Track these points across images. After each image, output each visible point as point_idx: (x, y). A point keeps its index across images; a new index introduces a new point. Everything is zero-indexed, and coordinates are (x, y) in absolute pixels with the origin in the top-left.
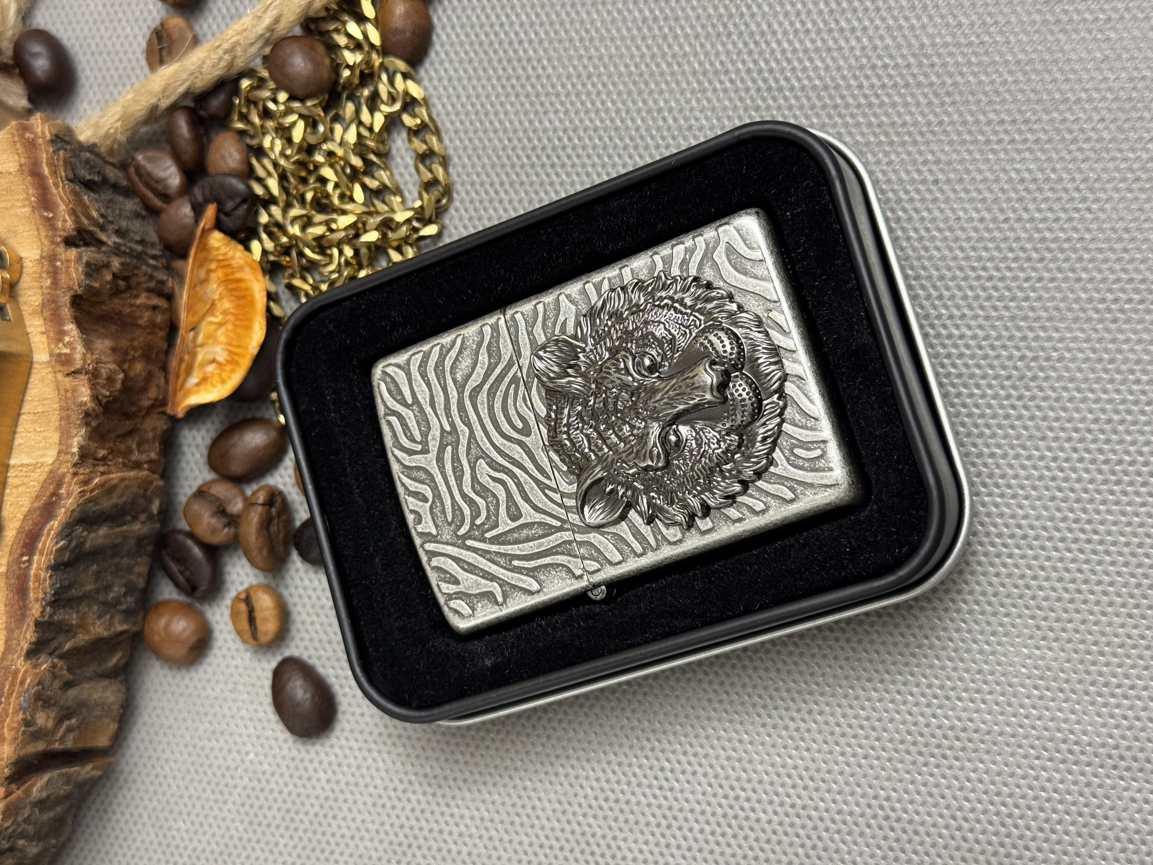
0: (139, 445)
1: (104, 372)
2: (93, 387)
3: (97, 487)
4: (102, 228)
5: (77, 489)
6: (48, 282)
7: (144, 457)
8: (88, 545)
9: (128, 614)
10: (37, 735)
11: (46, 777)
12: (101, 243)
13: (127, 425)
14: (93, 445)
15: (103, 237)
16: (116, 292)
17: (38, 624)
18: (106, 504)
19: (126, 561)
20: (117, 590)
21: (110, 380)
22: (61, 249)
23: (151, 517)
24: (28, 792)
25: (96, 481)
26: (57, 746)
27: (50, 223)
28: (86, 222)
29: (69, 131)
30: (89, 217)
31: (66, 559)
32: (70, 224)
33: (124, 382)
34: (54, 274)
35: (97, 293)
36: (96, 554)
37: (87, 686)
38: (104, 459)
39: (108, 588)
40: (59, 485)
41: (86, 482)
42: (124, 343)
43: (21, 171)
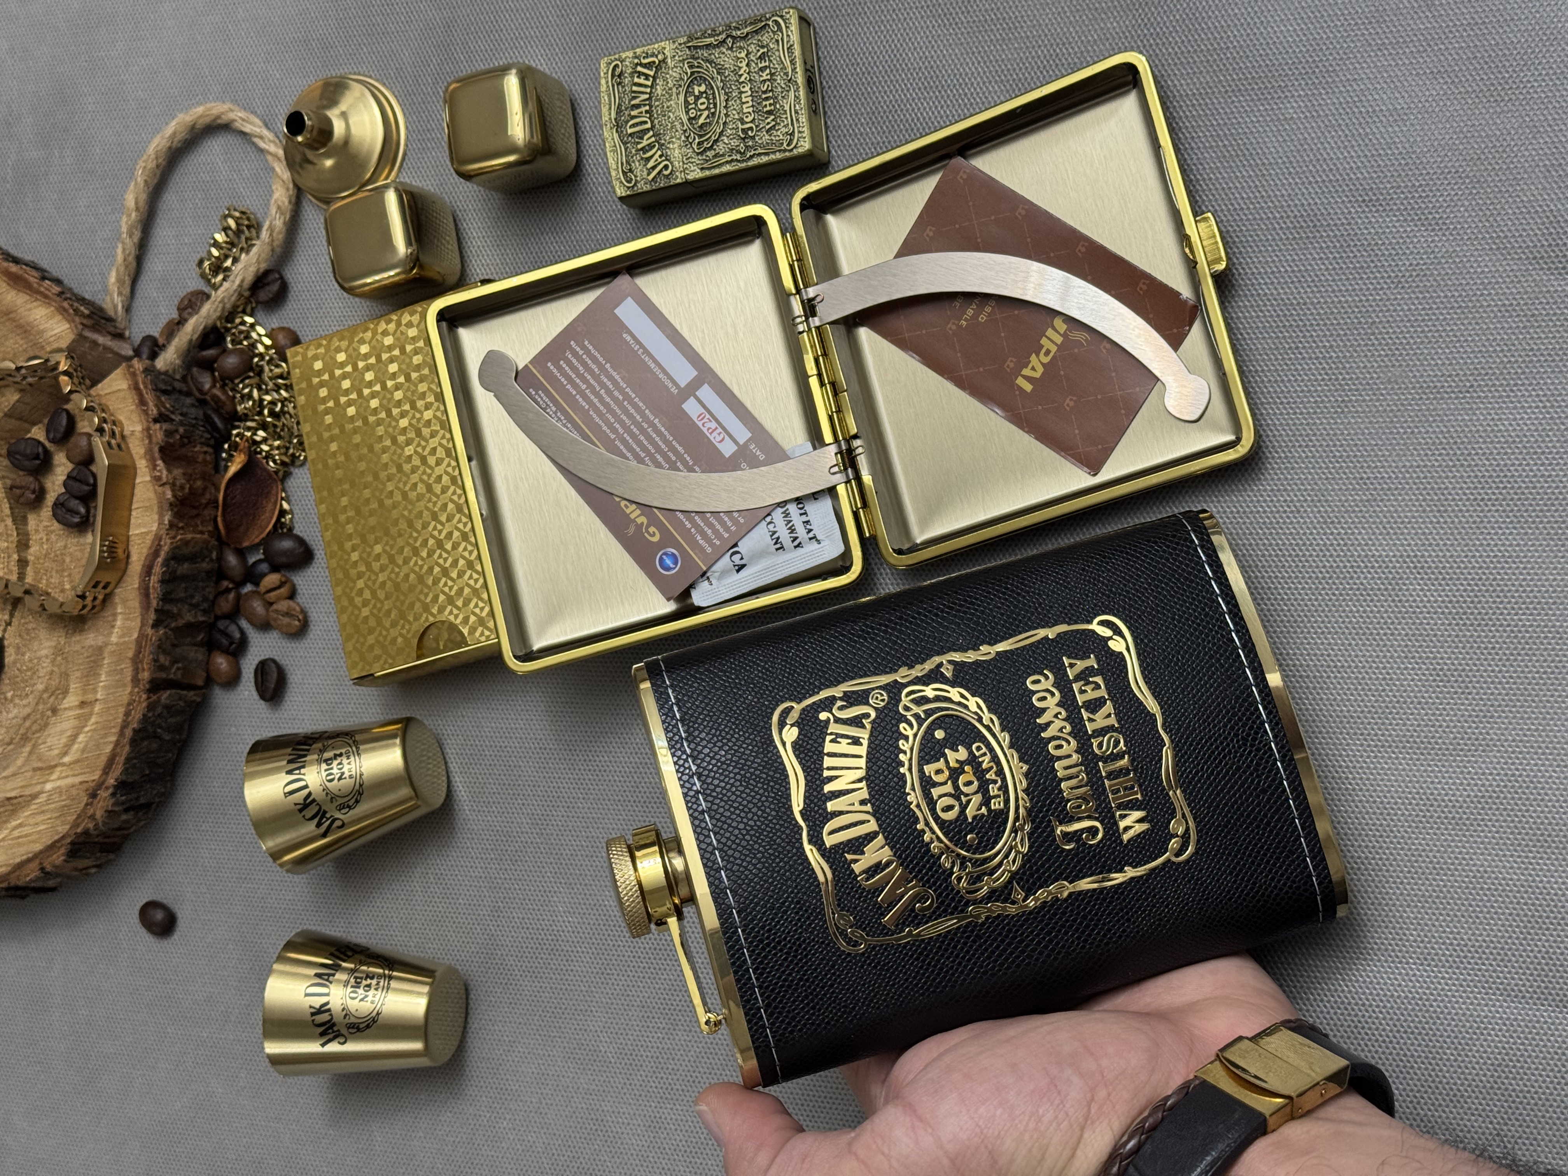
0: (202, 523)
1: (178, 483)
2: (173, 491)
3: (181, 540)
4: (173, 413)
5: (169, 541)
6: (147, 442)
7: (205, 529)
8: (179, 572)
9: (205, 612)
10: (161, 668)
11: (168, 692)
12: (173, 420)
13: (195, 512)
14: (176, 521)
15: (173, 417)
16: (183, 445)
17: (156, 610)
18: (186, 551)
19: (201, 584)
20: (197, 598)
21: (182, 487)
22: (151, 425)
23: (211, 560)
24: (159, 698)
25: (179, 537)
26: (172, 676)
27: (146, 412)
28: (163, 410)
29: (154, 366)
30: (165, 408)
31: (167, 578)
32: (155, 411)
33: (190, 489)
34: (150, 437)
35: (172, 445)
36: (184, 578)
37: (186, 648)
38: (182, 528)
39: (192, 597)
40: (160, 540)
41: (174, 538)
42: (190, 471)
43: (129, 388)
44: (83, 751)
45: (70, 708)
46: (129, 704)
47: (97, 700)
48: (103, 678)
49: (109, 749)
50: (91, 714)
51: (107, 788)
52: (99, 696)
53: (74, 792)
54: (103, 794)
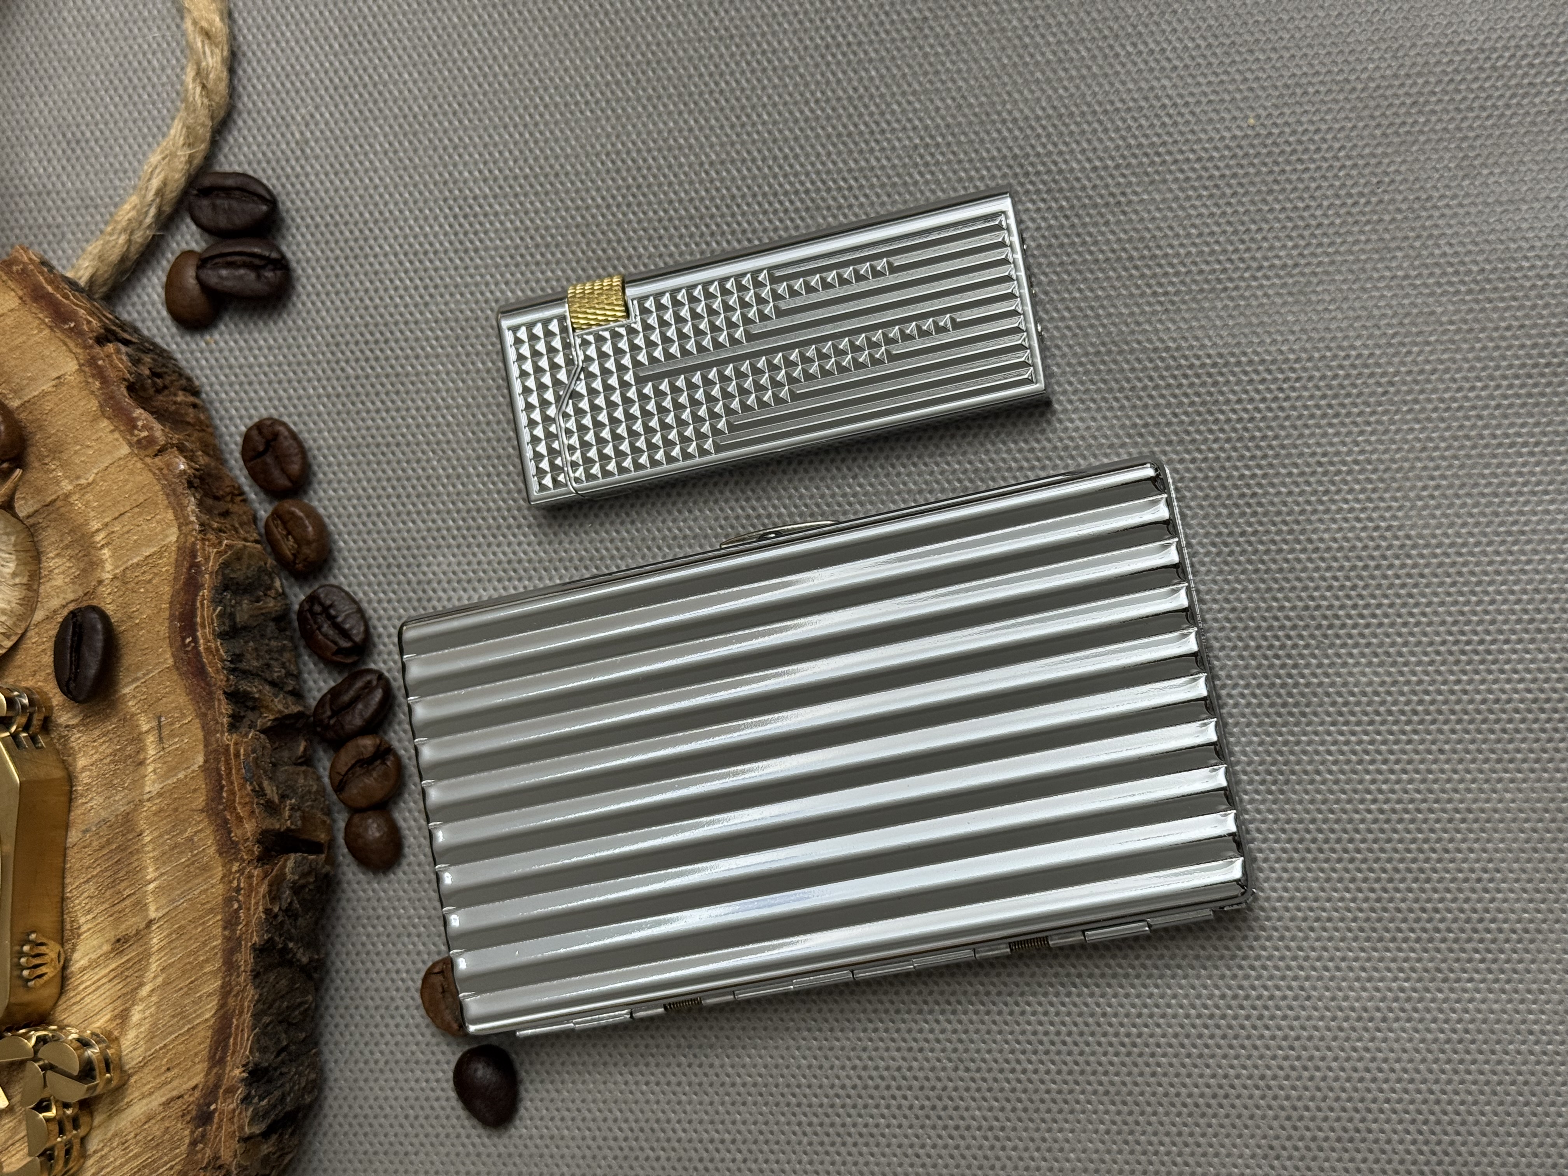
2: (186, 457)
3: (229, 548)
5: (212, 552)
6: (98, 384)
8: (239, 617)
10: (269, 808)
11: (293, 856)
13: (222, 506)
14: (205, 518)
17: (226, 697)
18: (239, 574)
22: (97, 349)
24: (280, 873)
25: (224, 545)
26: (288, 825)
27: (76, 332)
34: (100, 374)
36: (247, 629)
38: (220, 528)
39: (270, 666)
40: (194, 556)
41: (216, 545)
43: (23, 303)
44: (151, 1037)
45: (93, 965)
46: (228, 901)
47: (150, 923)
48: (151, 873)
49: (209, 1011)
50: (145, 956)
51: (231, 1091)
52: (153, 915)
53: (156, 1130)
54: (226, 1106)
